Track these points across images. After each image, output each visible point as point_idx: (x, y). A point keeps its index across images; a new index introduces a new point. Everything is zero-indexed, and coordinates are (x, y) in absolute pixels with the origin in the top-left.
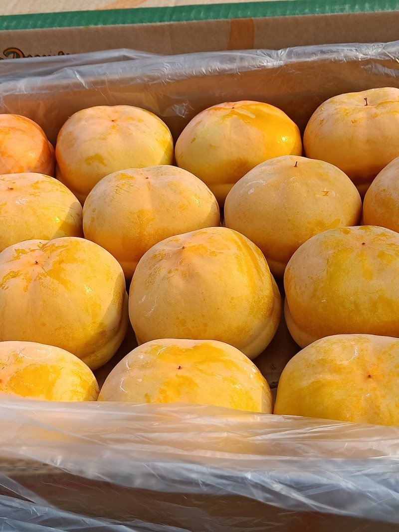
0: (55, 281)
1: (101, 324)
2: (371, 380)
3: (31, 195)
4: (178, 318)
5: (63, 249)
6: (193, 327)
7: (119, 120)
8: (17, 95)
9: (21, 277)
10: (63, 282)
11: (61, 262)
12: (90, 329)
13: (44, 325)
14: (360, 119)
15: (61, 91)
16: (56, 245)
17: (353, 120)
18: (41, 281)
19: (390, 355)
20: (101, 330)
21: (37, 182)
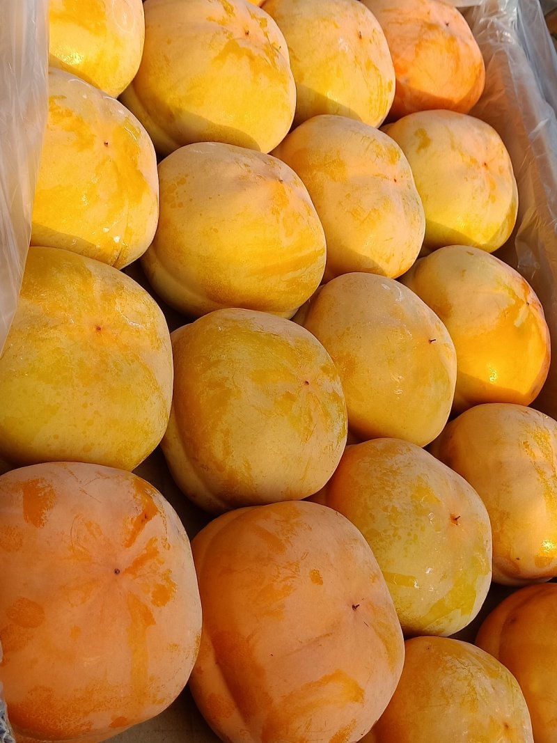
0: (222, 47)
1: (180, 111)
2: (94, 329)
3: (355, 57)
4: (187, 176)
5: (270, 63)
6: (177, 194)
7: (488, 172)
8: (508, 63)
9: (226, 16)
10: (222, 56)
11: (251, 58)
12: (171, 96)
13: (169, 42)
14: (532, 452)
15: (520, 108)
16: (276, 58)
17: (528, 443)
18: (222, 33)
19: (132, 361)
20: (174, 113)
21: (376, 69)
